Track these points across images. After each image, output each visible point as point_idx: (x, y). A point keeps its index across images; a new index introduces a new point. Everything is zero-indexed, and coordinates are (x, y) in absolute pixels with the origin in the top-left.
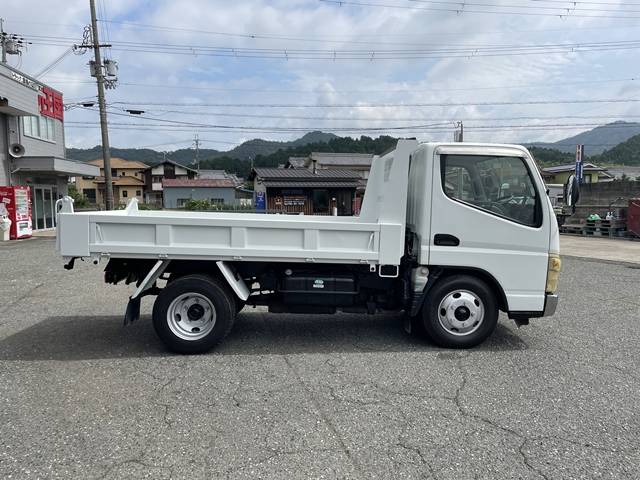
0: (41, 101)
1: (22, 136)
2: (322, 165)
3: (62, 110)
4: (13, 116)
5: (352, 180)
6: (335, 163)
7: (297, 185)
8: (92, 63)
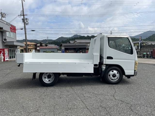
0: (11, 28)
1: (6, 37)
2: (78, 43)
3: (16, 30)
4: (4, 32)
5: (85, 46)
6: (81, 42)
7: (72, 47)
8: (23, 19)
